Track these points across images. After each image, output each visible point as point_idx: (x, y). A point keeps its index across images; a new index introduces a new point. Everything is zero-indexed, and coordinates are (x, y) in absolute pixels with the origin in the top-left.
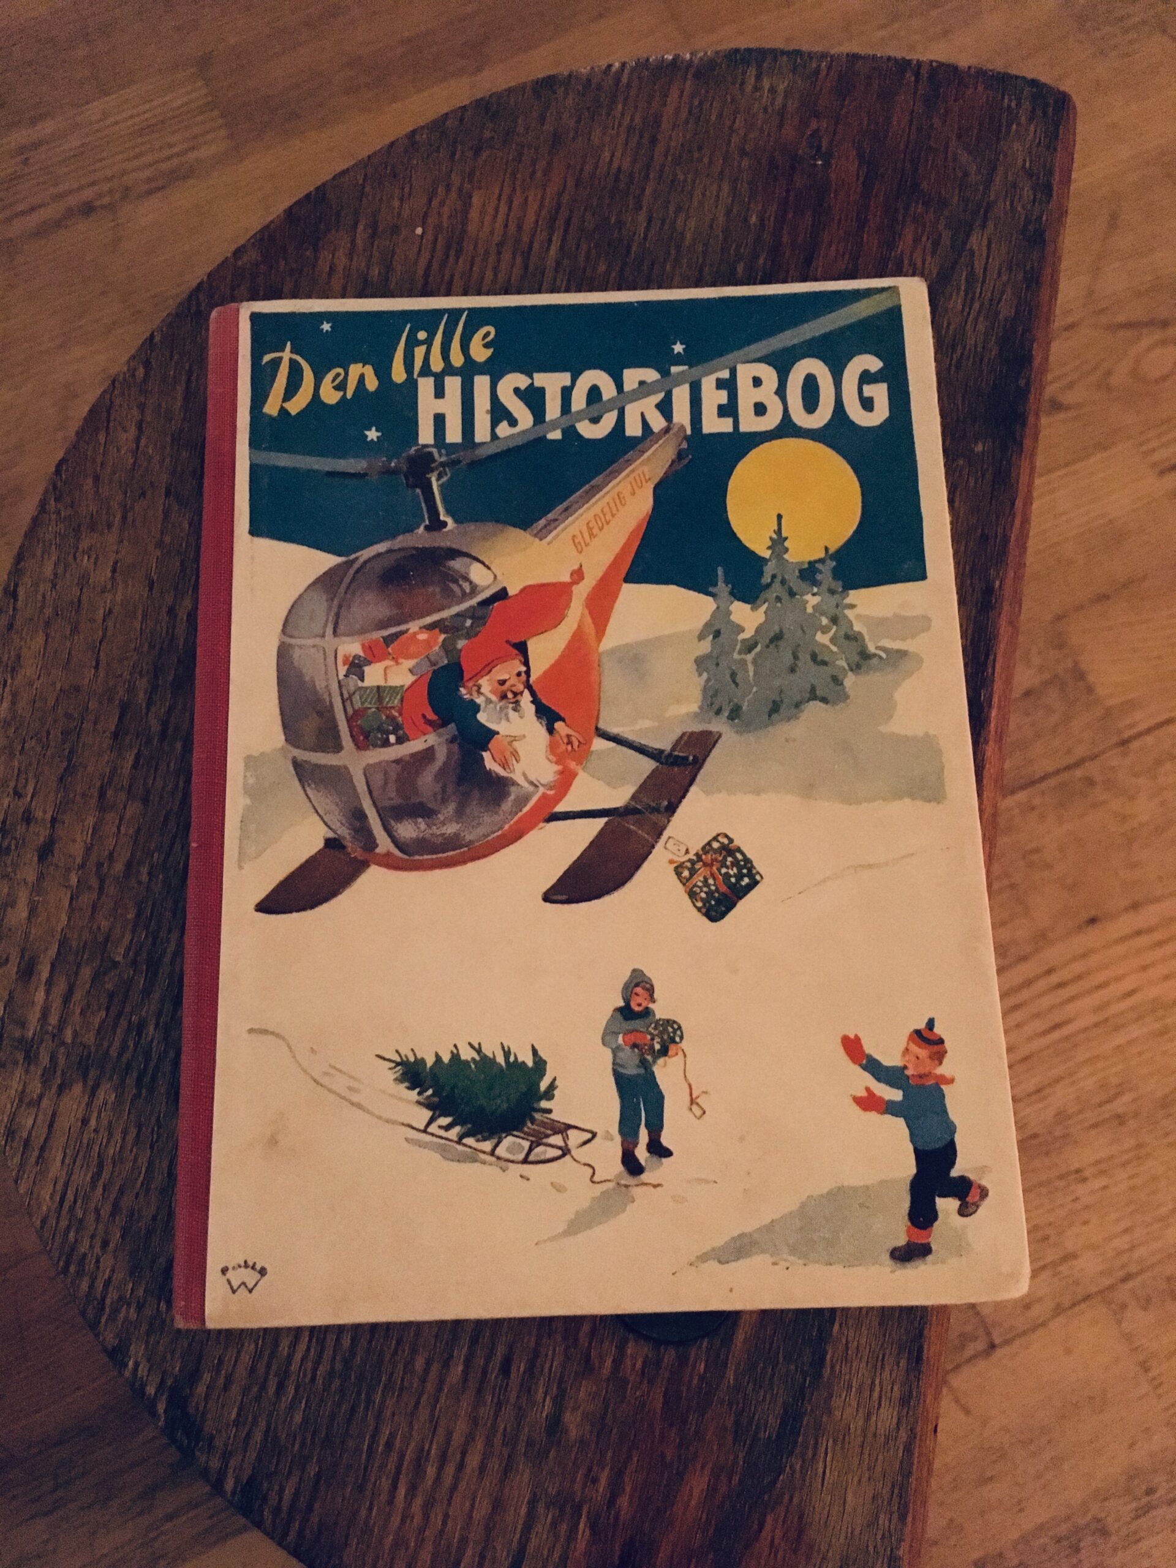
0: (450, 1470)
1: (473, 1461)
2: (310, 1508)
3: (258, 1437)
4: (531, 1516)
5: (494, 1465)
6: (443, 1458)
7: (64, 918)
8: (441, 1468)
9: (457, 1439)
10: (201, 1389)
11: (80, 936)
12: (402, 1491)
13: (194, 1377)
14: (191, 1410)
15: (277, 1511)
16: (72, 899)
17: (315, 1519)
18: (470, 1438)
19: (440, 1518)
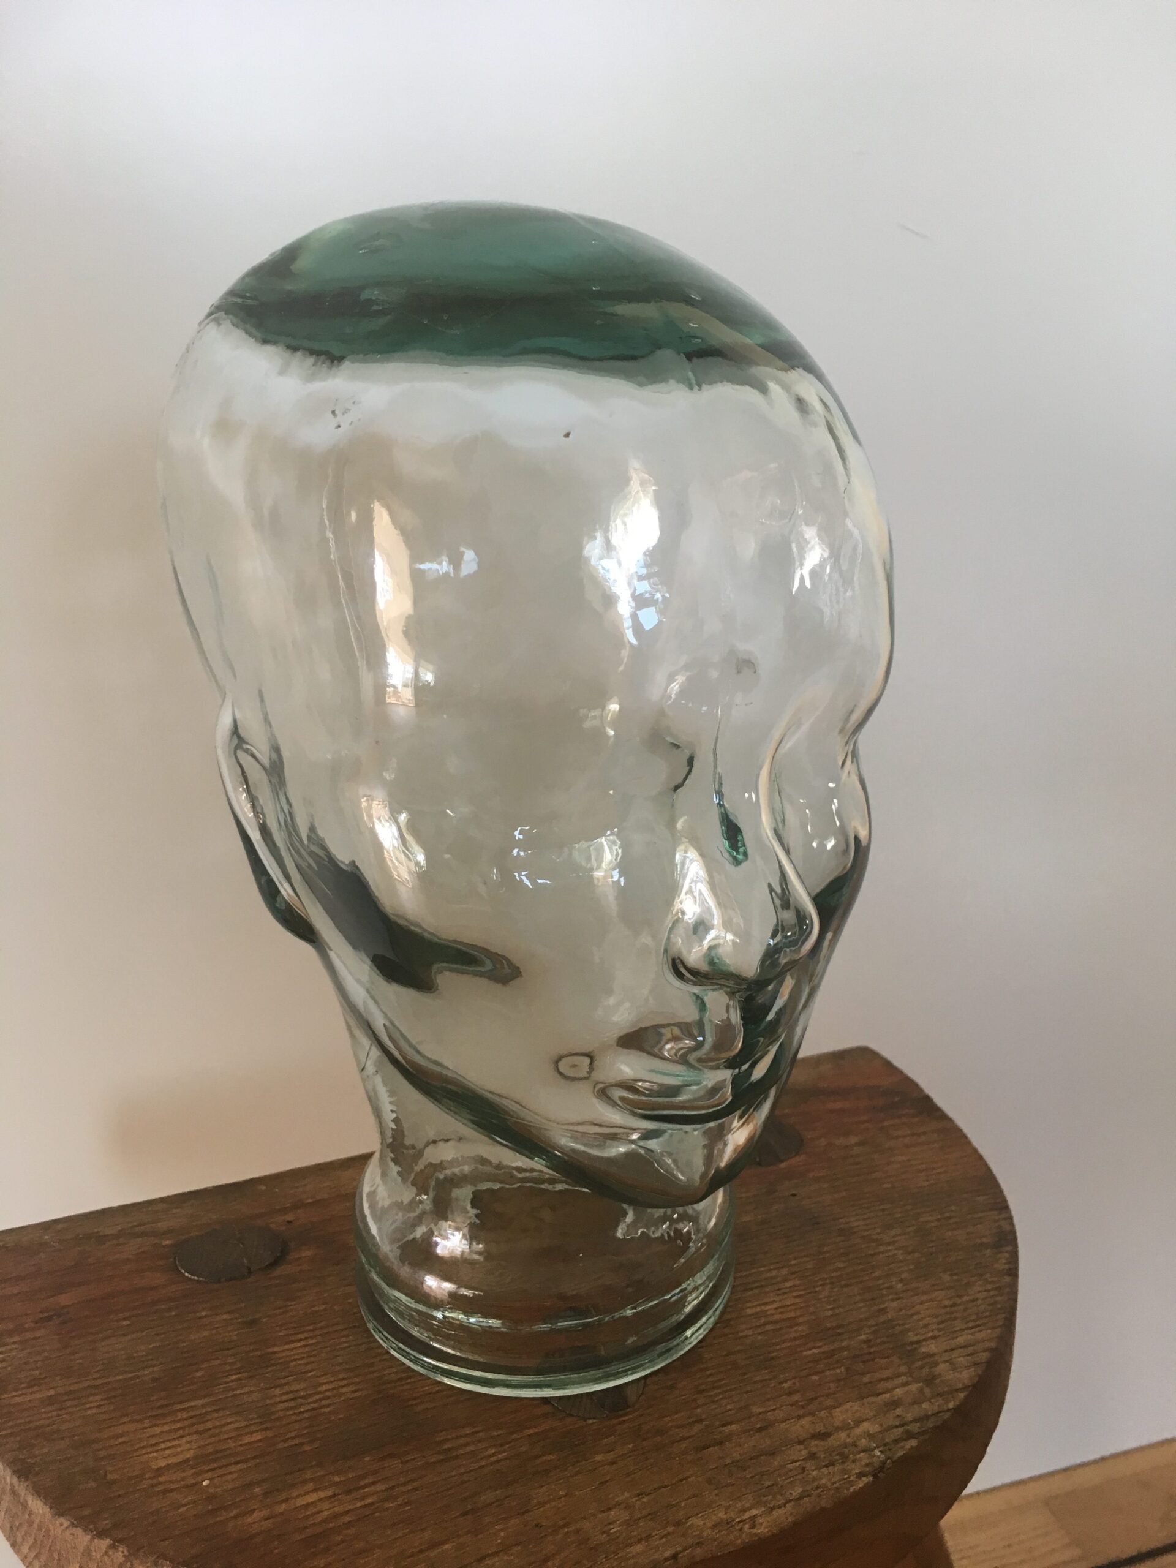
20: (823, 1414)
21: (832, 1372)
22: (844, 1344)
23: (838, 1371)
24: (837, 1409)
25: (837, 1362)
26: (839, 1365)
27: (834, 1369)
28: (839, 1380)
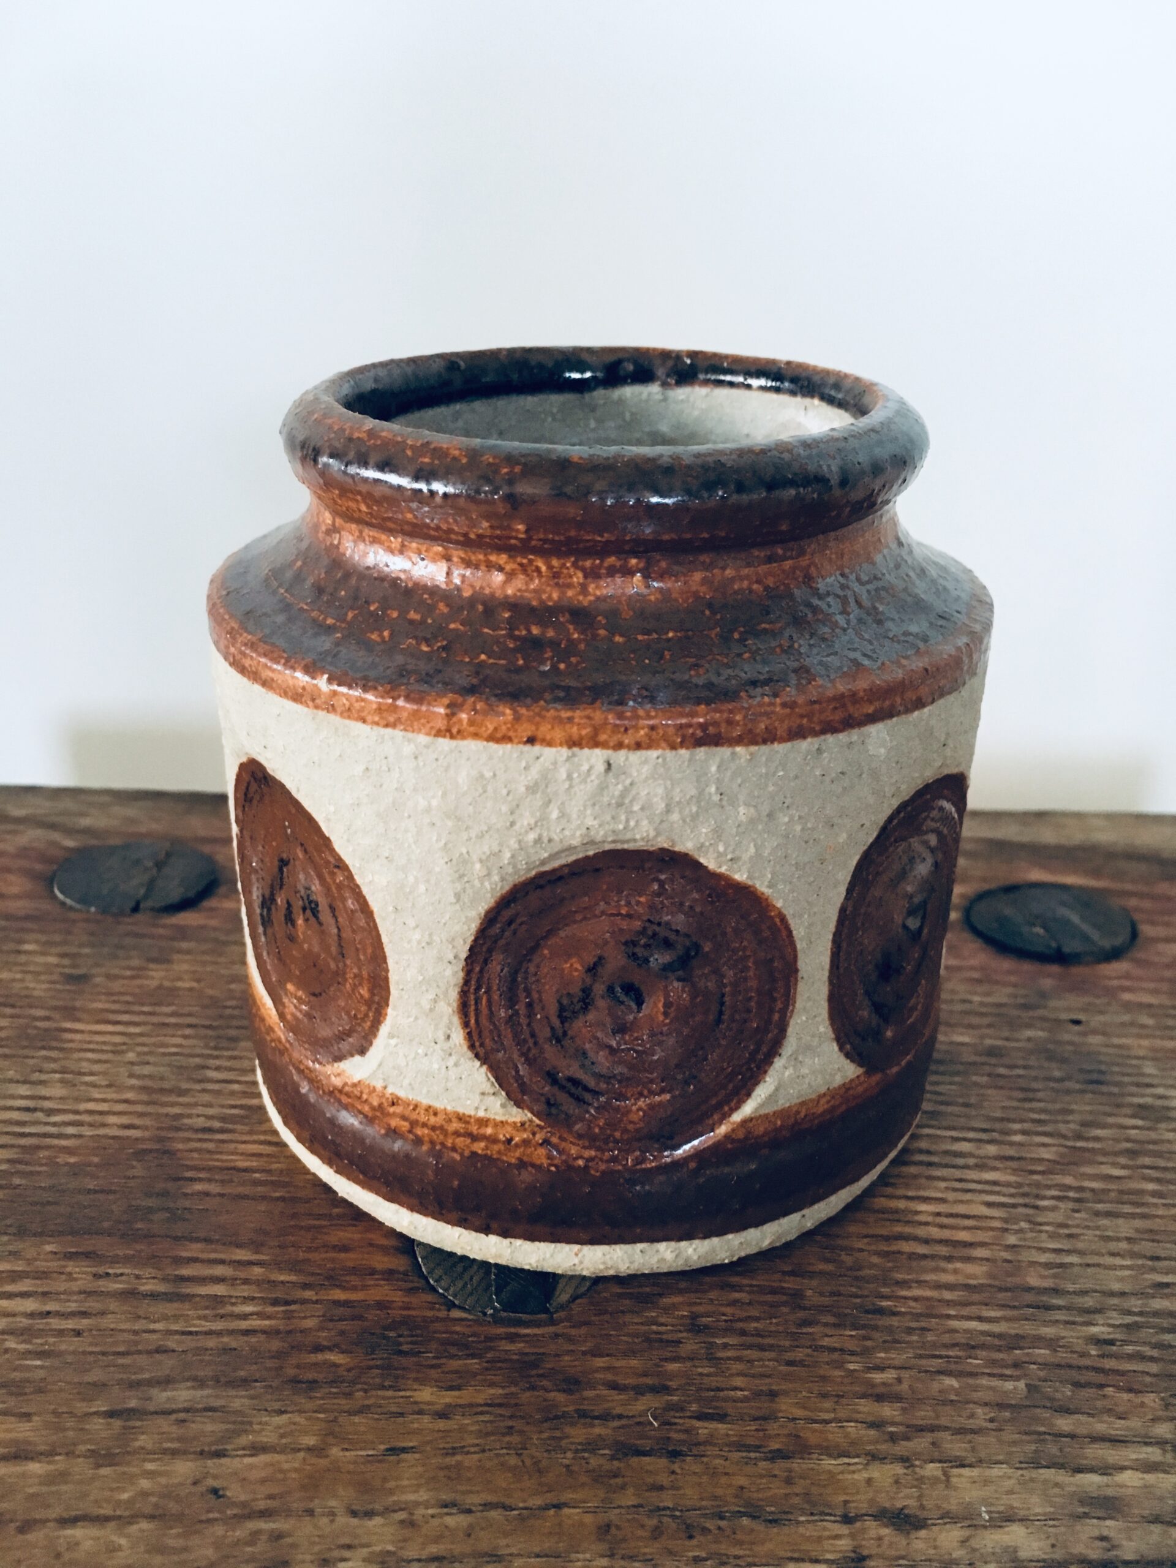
7: (996, 1471)
11: (1014, 1443)
16: (963, 1466)
20: (932, 1469)
21: (996, 1383)
22: (1048, 1331)
23: (1009, 1385)
24: (966, 1472)
25: (1016, 1365)
26: (1017, 1373)
27: (1003, 1377)
28: (1001, 1406)
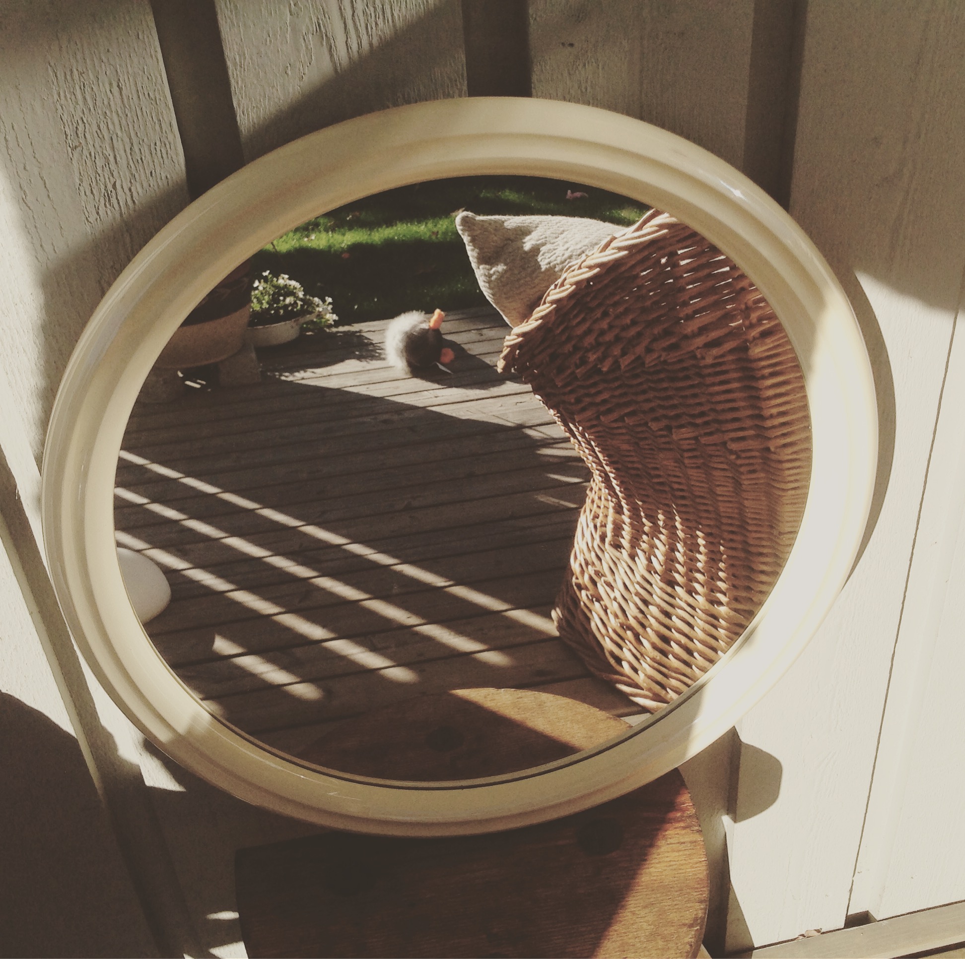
0: (672, 863)
1: (668, 859)
2: (697, 888)
3: (689, 905)
4: (671, 844)
5: (666, 855)
6: (670, 866)
8: (673, 865)
9: (665, 864)
10: (687, 922)
12: (681, 871)
13: (684, 925)
14: (692, 922)
15: (701, 894)
17: (699, 886)
18: (663, 862)
19: (682, 861)
